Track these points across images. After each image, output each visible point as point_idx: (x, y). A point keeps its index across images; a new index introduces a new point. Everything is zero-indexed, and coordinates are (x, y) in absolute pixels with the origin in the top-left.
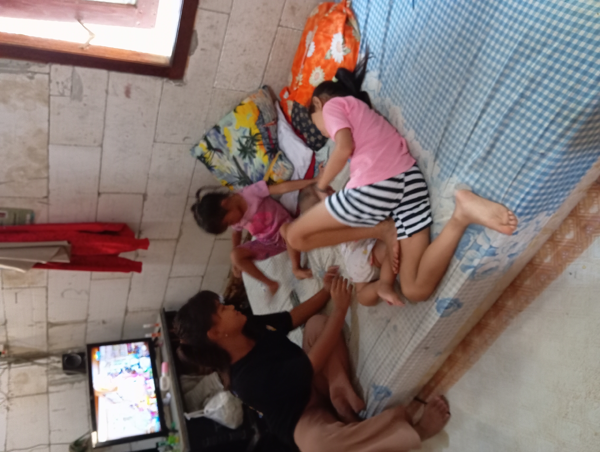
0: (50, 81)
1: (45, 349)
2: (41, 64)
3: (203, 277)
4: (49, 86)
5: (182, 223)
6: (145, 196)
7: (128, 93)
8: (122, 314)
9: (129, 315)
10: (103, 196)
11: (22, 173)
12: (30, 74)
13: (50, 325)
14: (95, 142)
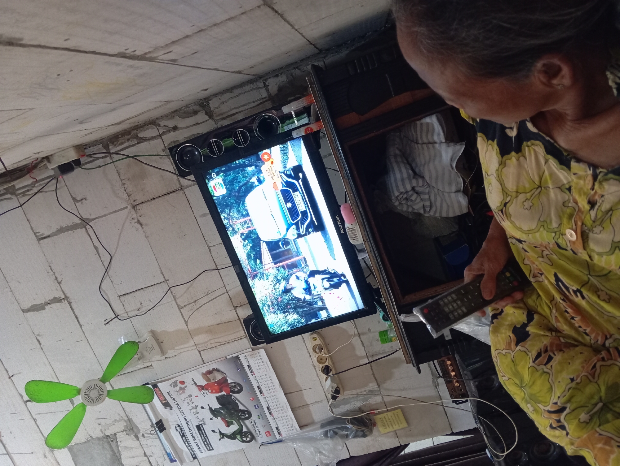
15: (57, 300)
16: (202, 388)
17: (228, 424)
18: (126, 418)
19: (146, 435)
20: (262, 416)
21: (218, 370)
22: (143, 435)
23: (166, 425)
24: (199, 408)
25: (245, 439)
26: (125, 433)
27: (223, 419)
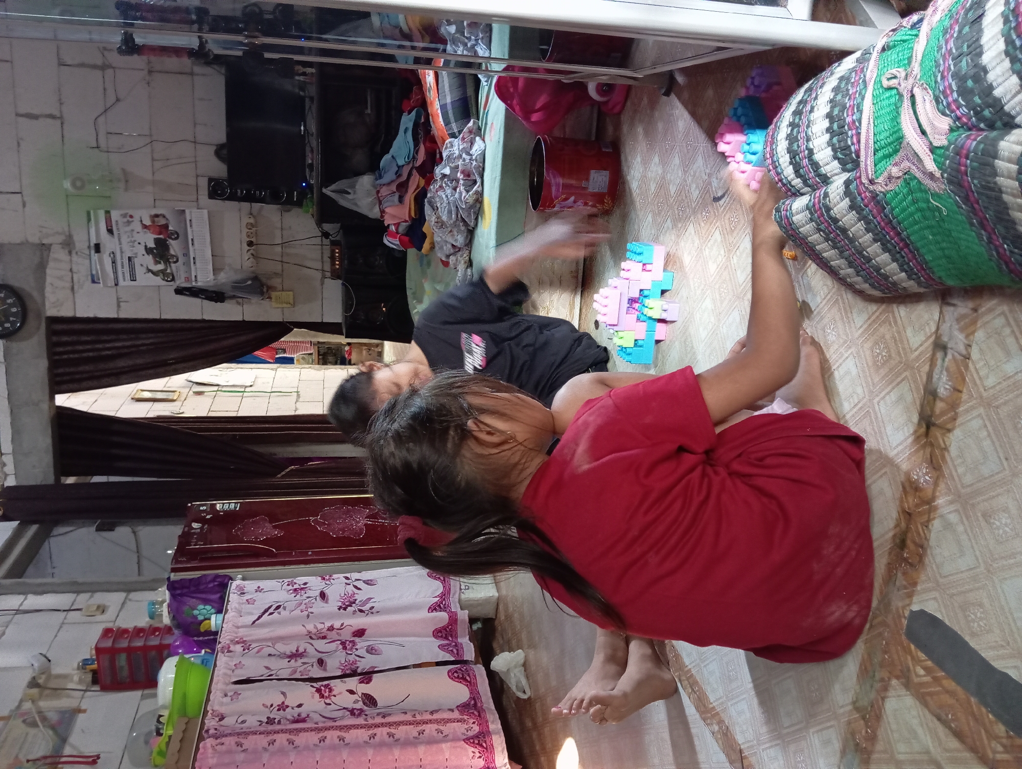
15: (52, 117)
16: (145, 227)
17: (157, 263)
18: (67, 234)
19: (79, 253)
20: (187, 264)
21: (164, 217)
22: (77, 253)
23: (102, 249)
24: (136, 243)
25: (166, 278)
26: (60, 246)
27: (154, 258)
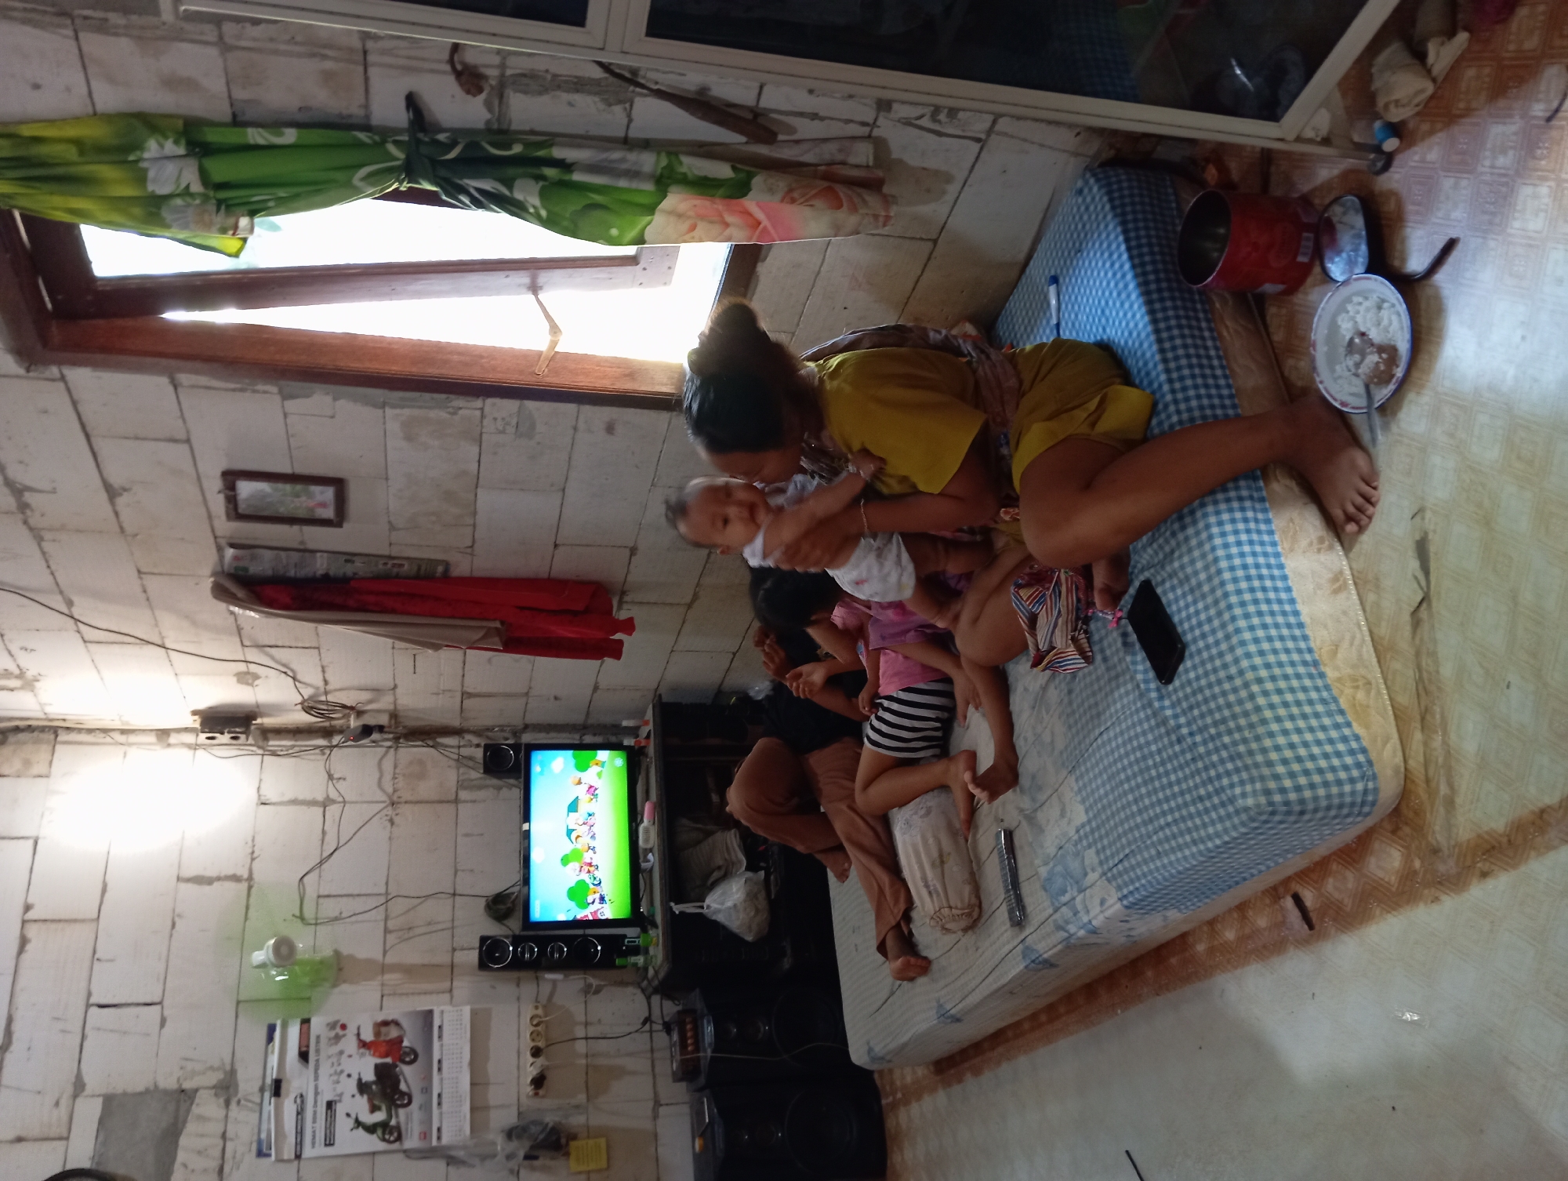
0: (483, 416)
1: (456, 723)
2: (469, 399)
3: (734, 654)
4: (482, 422)
5: (698, 585)
6: (633, 551)
7: (610, 429)
8: (589, 691)
9: (599, 692)
10: (561, 549)
11: (434, 518)
12: (451, 410)
13: (466, 695)
14: (552, 485)
15: (235, 878)
16: (363, 1044)
17: (374, 1109)
18: (228, 1068)
19: (243, 1102)
20: (426, 1108)
21: (397, 1024)
23: (284, 1090)
24: (344, 1076)
25: (387, 1137)
26: (213, 1091)
27: (370, 1100)
